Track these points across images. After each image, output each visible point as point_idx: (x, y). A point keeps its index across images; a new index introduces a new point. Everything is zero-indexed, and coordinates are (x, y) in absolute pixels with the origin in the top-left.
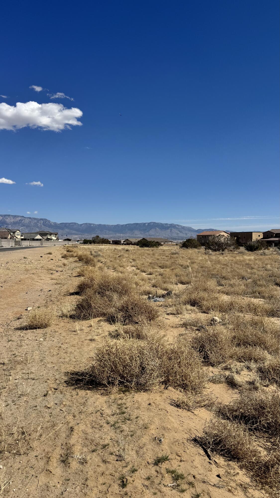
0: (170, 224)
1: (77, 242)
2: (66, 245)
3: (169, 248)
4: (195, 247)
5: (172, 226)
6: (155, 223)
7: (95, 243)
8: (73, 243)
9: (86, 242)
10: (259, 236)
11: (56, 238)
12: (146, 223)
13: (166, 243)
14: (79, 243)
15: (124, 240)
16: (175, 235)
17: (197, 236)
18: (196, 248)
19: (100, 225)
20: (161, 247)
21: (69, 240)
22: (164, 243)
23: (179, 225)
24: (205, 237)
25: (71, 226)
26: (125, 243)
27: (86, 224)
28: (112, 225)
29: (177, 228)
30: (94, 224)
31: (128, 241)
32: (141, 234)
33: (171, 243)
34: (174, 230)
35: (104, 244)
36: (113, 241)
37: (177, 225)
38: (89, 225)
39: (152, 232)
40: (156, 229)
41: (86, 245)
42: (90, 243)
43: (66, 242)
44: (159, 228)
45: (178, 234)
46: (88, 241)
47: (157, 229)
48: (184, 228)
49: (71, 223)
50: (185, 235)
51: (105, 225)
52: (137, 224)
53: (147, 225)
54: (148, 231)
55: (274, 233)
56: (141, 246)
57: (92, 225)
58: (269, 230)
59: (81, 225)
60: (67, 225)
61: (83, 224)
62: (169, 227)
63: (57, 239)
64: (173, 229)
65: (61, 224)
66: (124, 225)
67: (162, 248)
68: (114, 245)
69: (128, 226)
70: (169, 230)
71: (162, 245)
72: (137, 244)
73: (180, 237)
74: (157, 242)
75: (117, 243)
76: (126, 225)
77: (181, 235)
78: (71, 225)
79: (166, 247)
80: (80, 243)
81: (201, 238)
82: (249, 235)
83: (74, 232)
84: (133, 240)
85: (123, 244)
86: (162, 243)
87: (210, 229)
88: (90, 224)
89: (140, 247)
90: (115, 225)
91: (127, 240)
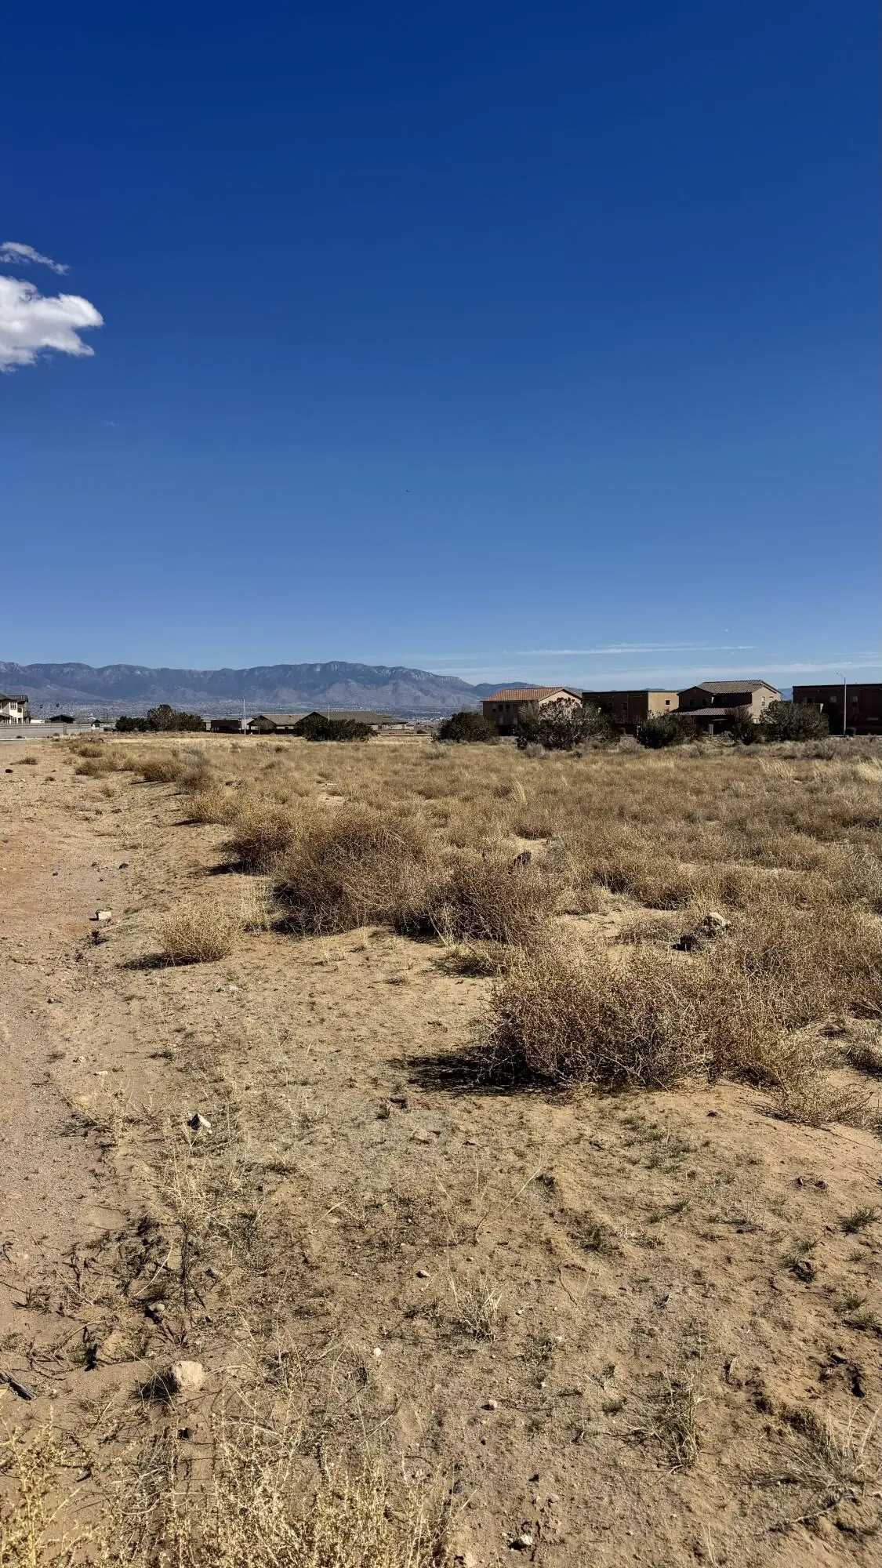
0: (392, 669)
1: (94, 727)
2: (56, 735)
3: (399, 741)
4: (481, 737)
5: (399, 675)
6: (342, 664)
7: (157, 730)
8: (82, 731)
9: (125, 726)
10: (668, 702)
11: (21, 715)
12: (315, 665)
13: (388, 727)
14: (102, 730)
15: (251, 720)
16: (406, 703)
17: (481, 704)
18: (483, 740)
19: (163, 672)
20: (373, 738)
21: (68, 720)
22: (380, 728)
23: (420, 672)
24: (508, 707)
25: (68, 673)
26: (253, 728)
27: (118, 666)
28: (205, 673)
29: (414, 681)
30: (142, 669)
31: (262, 722)
32: (300, 699)
33: (400, 727)
34: (407, 686)
35: (186, 733)
36: (214, 723)
37: (414, 670)
38: (128, 673)
39: (335, 693)
40: (347, 683)
41: (129, 736)
42: (142, 729)
43: (59, 728)
44: (357, 681)
45: (416, 699)
46: (132, 724)
47: (353, 683)
48: (434, 679)
49: (65, 665)
50: (438, 704)
51: (180, 672)
52: (286, 668)
53: (318, 670)
54: (322, 691)
55: (712, 694)
56: (313, 737)
57: (139, 673)
58: (697, 684)
59: (101, 671)
60: (52, 671)
61: (109, 667)
62: (391, 677)
63: (25, 718)
64: (401, 682)
65: (31, 667)
66: (242, 671)
67: (377, 742)
68: (221, 735)
69: (257, 673)
70: (389, 688)
71: (375, 734)
72: (299, 730)
73: (425, 709)
74: (361, 725)
75: (227, 727)
76: (253, 670)
77: (426, 701)
78: (66, 670)
79: (387, 738)
80: (106, 730)
81: (494, 710)
82: (637, 700)
83: (76, 693)
84: (280, 720)
85: (248, 732)
86: (375, 728)
87: (514, 684)
88: (132, 669)
89: (309, 740)
90: (215, 672)
91: (262, 718)
